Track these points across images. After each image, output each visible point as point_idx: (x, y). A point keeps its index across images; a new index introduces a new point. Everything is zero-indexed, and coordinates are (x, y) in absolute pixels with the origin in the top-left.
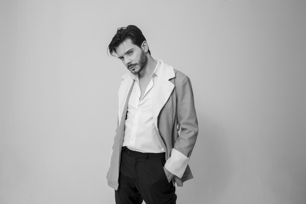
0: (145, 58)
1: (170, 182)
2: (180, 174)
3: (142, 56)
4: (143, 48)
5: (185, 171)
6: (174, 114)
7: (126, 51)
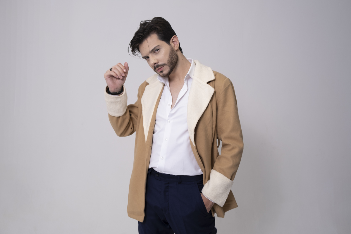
0: (175, 56)
1: (209, 212)
2: (221, 202)
3: (172, 54)
4: (172, 44)
5: (227, 197)
6: (214, 126)
7: (151, 49)
